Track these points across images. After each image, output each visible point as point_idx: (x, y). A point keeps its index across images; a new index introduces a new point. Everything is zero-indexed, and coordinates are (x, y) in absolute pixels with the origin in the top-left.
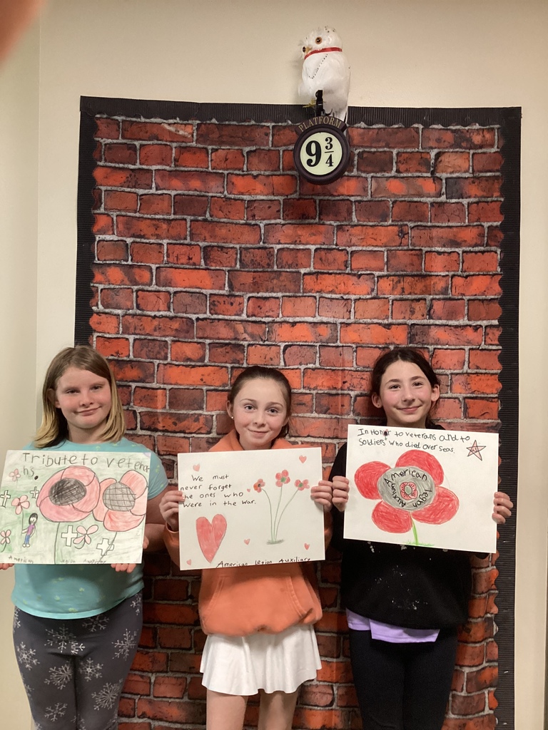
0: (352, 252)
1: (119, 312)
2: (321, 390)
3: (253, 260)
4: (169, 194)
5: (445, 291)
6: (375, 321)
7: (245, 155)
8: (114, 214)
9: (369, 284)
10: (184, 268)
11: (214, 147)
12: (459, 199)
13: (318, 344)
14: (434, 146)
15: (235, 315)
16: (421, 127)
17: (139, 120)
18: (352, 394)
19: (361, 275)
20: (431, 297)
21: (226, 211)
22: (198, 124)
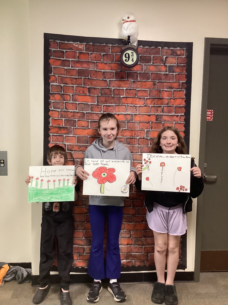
0: (138, 90)
1: (59, 110)
2: (127, 137)
3: (105, 93)
4: (76, 69)
5: (168, 104)
6: (145, 114)
8: (57, 76)
9: (143, 101)
10: (81, 95)
11: (92, 53)
12: (172, 73)
13: (126, 121)
14: (165, 55)
15: (99, 112)
16: (161, 48)
17: (65, 42)
18: (138, 138)
19: (141, 98)
20: (163, 106)
21: (95, 75)
22: (86, 44)
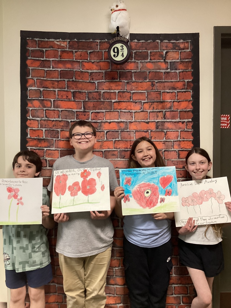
0: (133, 93)
1: (39, 119)
2: (121, 149)
3: (93, 97)
4: (58, 70)
5: (170, 108)
6: (143, 121)
7: (89, 54)
8: (35, 79)
9: (140, 106)
10: (65, 101)
11: (76, 50)
12: (175, 70)
13: (120, 131)
14: (165, 49)
16: (159, 41)
17: (45, 40)
19: (137, 102)
20: (165, 110)
21: (81, 77)
22: (69, 41)
